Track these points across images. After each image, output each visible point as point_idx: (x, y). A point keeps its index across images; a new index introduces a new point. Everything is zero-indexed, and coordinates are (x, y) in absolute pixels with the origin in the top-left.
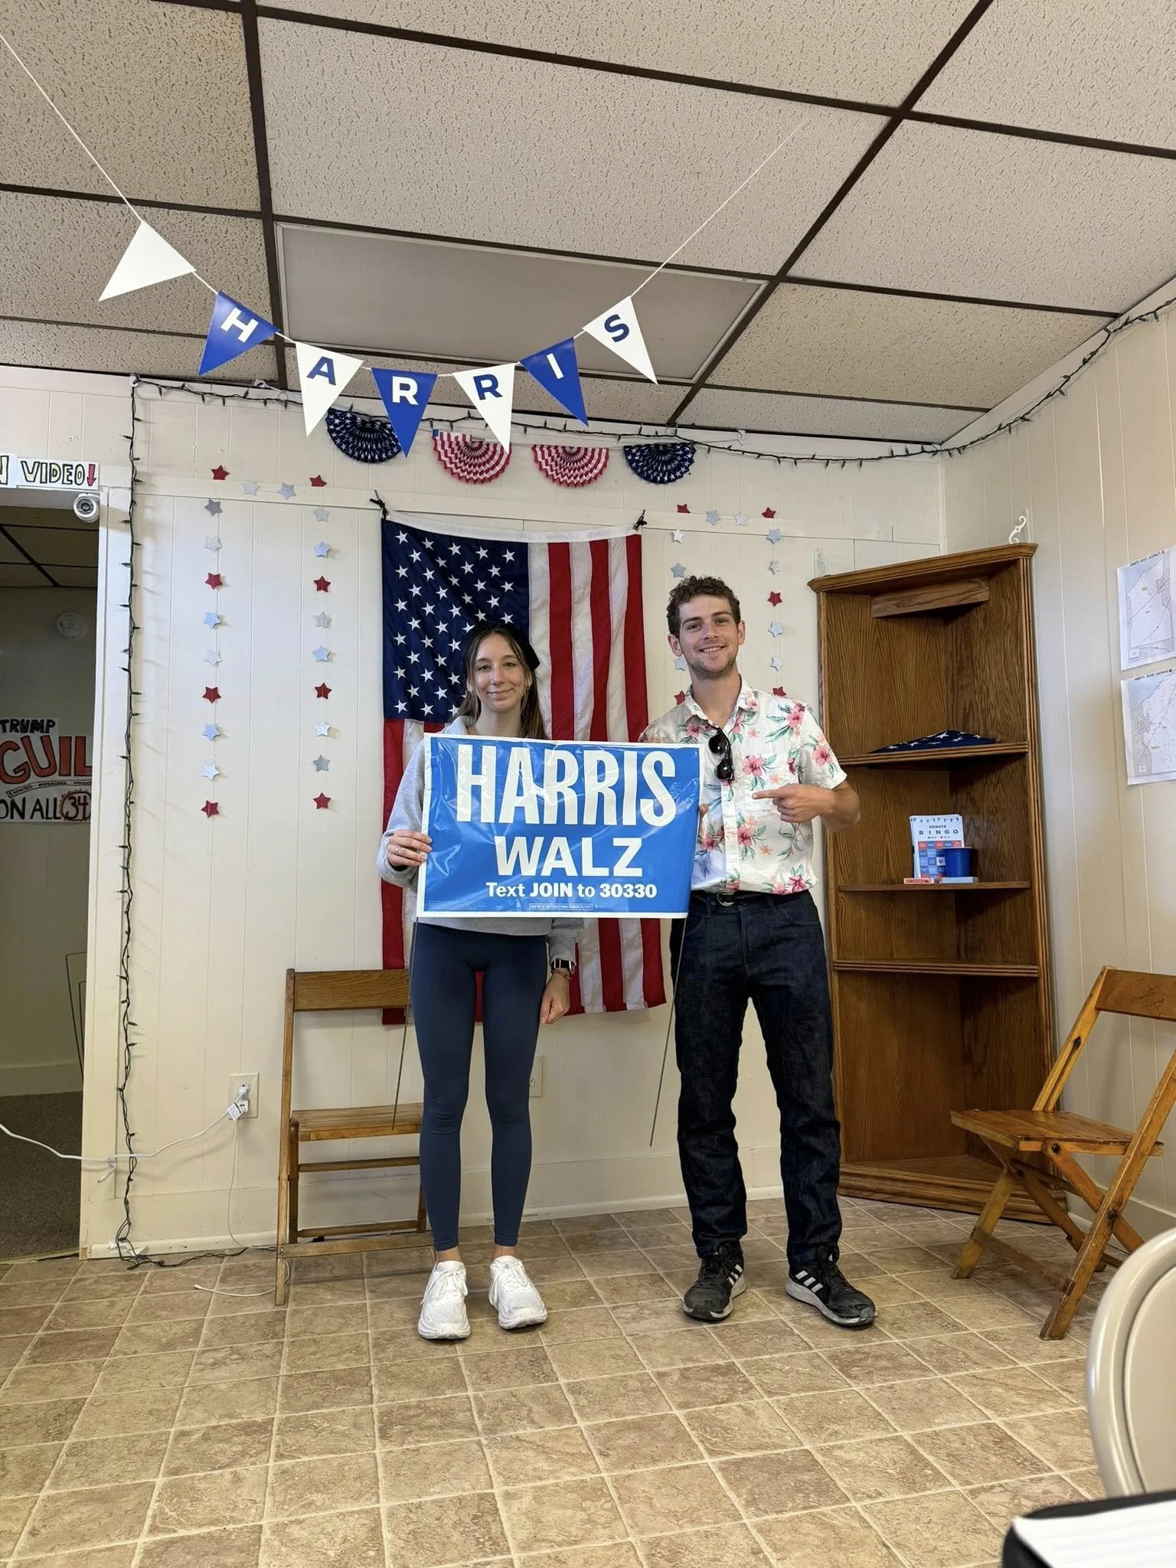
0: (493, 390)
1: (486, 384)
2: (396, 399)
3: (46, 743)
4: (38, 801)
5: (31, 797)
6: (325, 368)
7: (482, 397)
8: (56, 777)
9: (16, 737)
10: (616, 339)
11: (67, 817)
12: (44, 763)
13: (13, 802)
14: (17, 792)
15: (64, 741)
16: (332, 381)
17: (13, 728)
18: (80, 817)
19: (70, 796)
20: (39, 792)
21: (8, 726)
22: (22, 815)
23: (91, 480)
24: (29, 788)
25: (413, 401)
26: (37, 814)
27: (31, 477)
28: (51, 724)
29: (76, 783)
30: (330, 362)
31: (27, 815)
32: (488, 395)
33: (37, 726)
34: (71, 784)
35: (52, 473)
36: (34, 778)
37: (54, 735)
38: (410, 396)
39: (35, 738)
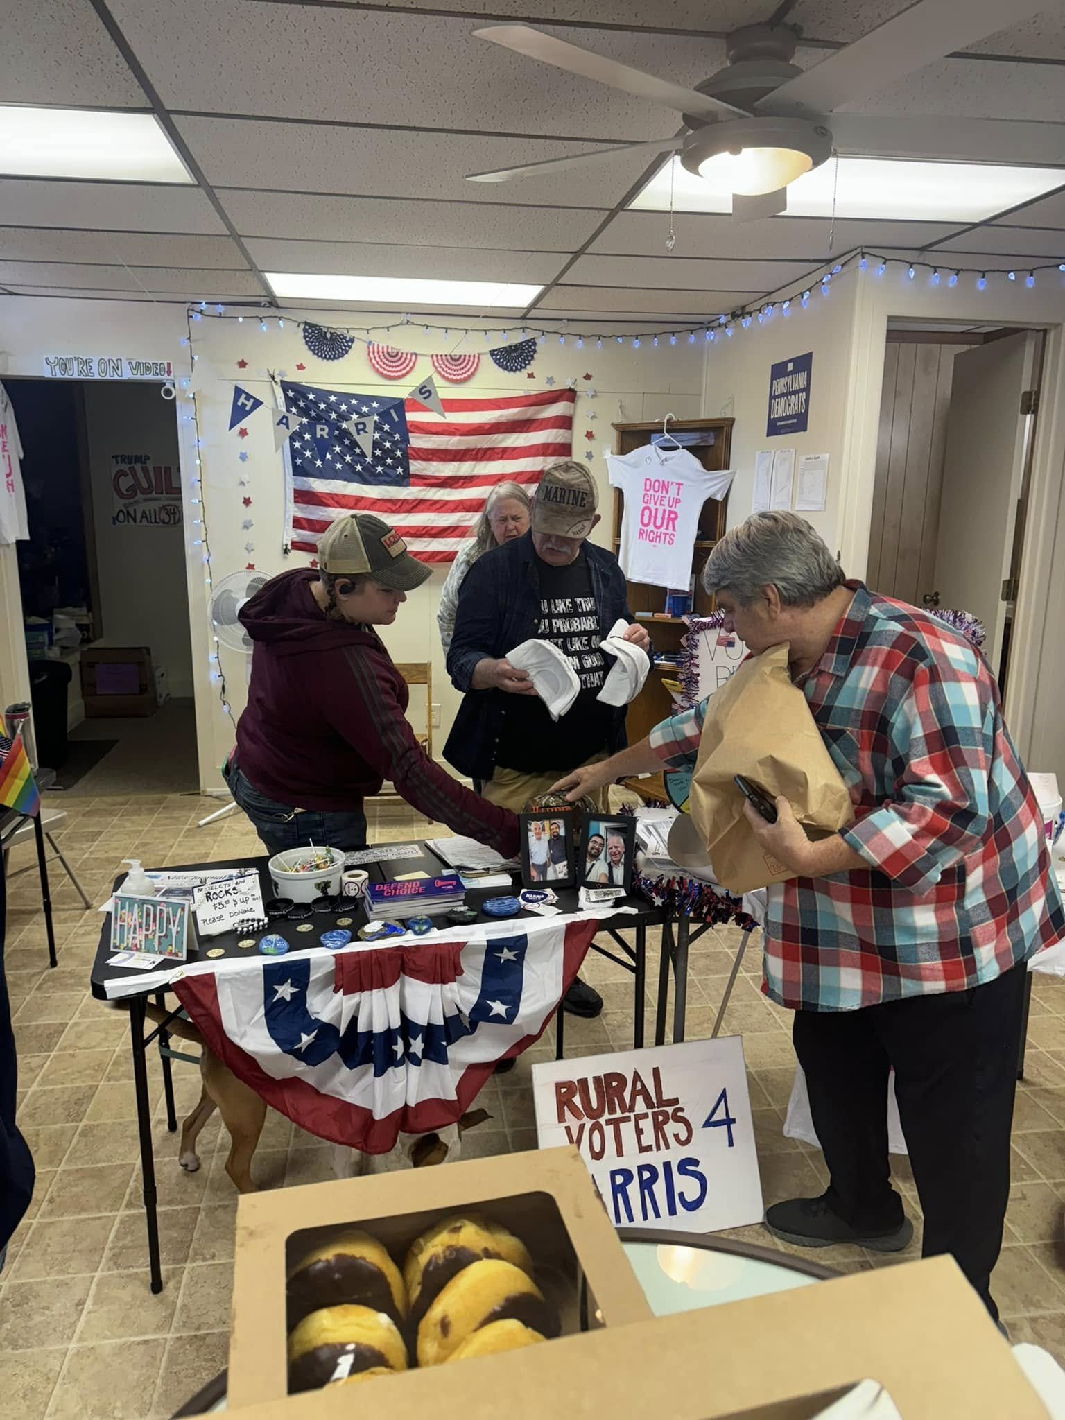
0: (364, 430)
1: (361, 427)
2: (318, 436)
3: (145, 470)
4: (144, 512)
5: (140, 508)
6: (284, 421)
7: (359, 434)
8: (154, 495)
9: (125, 467)
10: (425, 398)
11: (163, 522)
12: (145, 485)
13: (128, 512)
14: (130, 504)
15: (157, 470)
16: (288, 428)
17: (123, 461)
18: (172, 522)
19: (164, 508)
20: (144, 505)
21: (119, 459)
22: (135, 520)
23: (169, 373)
24: (136, 502)
25: (326, 437)
26: (144, 520)
27: (135, 372)
28: (147, 458)
29: (168, 499)
30: (287, 418)
31: (138, 519)
32: (361, 432)
33: (138, 459)
34: (164, 500)
35: (147, 369)
36: (139, 496)
37: (150, 465)
38: (325, 434)
39: (138, 467)
